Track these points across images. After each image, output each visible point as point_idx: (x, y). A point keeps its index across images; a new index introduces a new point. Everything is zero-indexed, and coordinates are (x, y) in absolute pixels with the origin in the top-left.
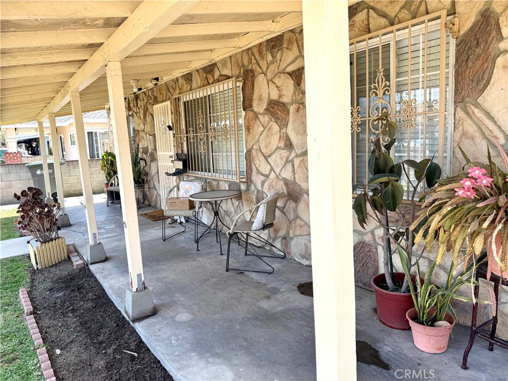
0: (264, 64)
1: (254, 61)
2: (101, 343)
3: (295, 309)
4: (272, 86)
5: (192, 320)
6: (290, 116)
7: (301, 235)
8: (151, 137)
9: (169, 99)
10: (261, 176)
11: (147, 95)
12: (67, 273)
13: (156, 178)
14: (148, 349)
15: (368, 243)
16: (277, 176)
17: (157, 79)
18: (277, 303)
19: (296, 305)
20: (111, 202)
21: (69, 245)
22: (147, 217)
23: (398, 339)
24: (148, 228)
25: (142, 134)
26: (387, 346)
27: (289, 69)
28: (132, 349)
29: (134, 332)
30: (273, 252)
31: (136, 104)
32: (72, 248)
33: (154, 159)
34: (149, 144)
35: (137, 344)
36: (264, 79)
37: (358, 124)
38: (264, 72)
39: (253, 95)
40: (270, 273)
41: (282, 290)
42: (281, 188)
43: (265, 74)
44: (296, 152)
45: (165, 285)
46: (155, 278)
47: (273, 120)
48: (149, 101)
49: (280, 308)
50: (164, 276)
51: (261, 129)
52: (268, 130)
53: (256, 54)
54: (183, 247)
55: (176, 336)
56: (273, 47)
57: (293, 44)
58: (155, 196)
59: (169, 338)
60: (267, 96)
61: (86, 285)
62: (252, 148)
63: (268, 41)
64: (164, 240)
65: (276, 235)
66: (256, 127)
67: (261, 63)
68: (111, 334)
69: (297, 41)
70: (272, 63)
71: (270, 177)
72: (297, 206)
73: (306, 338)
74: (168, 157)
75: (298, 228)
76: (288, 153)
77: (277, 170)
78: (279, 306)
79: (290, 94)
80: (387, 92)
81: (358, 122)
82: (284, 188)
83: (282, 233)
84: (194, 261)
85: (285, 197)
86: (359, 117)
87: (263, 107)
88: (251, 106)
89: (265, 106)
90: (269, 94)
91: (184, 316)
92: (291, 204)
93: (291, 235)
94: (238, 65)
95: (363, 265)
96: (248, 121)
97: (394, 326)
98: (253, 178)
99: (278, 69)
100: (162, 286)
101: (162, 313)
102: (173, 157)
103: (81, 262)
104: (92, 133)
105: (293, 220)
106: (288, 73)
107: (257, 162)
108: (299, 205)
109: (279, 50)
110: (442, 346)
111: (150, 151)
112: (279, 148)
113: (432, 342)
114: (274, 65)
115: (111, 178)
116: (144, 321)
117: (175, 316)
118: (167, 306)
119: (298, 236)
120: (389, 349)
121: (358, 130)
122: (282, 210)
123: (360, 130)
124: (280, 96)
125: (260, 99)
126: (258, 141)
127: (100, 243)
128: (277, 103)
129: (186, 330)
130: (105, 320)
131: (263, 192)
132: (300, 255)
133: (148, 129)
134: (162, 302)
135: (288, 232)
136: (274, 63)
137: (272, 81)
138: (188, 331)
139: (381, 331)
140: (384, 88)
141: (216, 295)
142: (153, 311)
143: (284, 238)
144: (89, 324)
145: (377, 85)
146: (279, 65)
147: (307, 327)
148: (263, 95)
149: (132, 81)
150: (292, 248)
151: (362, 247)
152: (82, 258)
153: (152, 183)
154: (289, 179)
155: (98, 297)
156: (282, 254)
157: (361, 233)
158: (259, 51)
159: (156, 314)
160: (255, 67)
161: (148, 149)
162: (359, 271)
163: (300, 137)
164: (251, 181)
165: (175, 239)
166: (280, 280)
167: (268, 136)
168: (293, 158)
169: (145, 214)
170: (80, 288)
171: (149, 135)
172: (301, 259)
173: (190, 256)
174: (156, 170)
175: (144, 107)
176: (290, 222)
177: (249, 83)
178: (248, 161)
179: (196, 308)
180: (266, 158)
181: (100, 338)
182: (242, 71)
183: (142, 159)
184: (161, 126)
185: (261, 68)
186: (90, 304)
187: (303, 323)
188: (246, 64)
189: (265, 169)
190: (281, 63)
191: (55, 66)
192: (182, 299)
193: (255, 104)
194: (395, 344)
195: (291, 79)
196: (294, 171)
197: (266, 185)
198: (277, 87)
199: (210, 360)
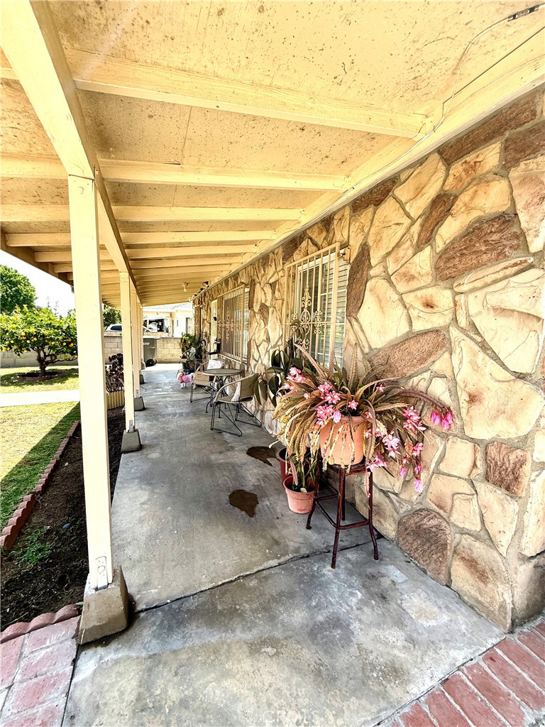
0: (260, 275)
1: (256, 274)
3: (231, 463)
4: (263, 293)
5: (157, 458)
6: (269, 317)
7: (271, 411)
8: (209, 325)
9: (218, 298)
10: (254, 361)
16: (262, 362)
17: (207, 283)
19: (235, 461)
25: (205, 322)
26: (269, 500)
27: (271, 281)
31: (204, 300)
33: (209, 341)
34: (208, 330)
36: (259, 287)
38: (260, 282)
39: (254, 298)
40: (239, 436)
41: (236, 449)
42: (263, 371)
43: (260, 284)
44: (271, 345)
45: (164, 432)
47: (262, 318)
48: (210, 298)
51: (256, 324)
52: (259, 326)
55: (138, 467)
57: (273, 262)
59: (132, 468)
62: (251, 339)
63: (262, 258)
66: (254, 322)
69: (275, 260)
70: (263, 275)
71: (258, 362)
73: (218, 484)
76: (268, 345)
77: (262, 358)
79: (270, 300)
83: (261, 407)
84: (197, 419)
87: (258, 308)
88: (253, 307)
90: (261, 299)
91: (155, 455)
94: (249, 275)
96: (251, 317)
98: (250, 362)
99: (266, 280)
100: (161, 433)
101: (144, 450)
102: (215, 340)
106: (270, 284)
107: (253, 350)
109: (266, 266)
110: (303, 508)
112: (264, 340)
114: (264, 277)
115: (184, 352)
116: (130, 453)
117: (150, 454)
118: (151, 446)
120: (268, 503)
124: (266, 301)
125: (257, 302)
126: (254, 333)
127: (141, 397)
128: (264, 306)
129: (148, 464)
132: (268, 426)
134: (151, 443)
137: (263, 289)
139: (277, 490)
142: (139, 448)
146: (266, 278)
147: (227, 477)
148: (259, 299)
149: (183, 284)
156: (260, 423)
158: (258, 267)
159: (139, 451)
160: (256, 277)
161: (207, 334)
163: (273, 333)
166: (241, 442)
167: (259, 330)
168: (270, 349)
171: (208, 323)
172: (268, 429)
174: (210, 349)
175: (208, 302)
177: (253, 290)
178: (249, 348)
179: (168, 451)
180: (257, 347)
182: (250, 280)
183: (203, 340)
185: (258, 279)
187: (227, 474)
188: (252, 275)
189: (257, 356)
190: (267, 276)
192: (165, 443)
193: (254, 305)
194: (276, 500)
195: (271, 289)
198: (265, 293)
199: (143, 486)
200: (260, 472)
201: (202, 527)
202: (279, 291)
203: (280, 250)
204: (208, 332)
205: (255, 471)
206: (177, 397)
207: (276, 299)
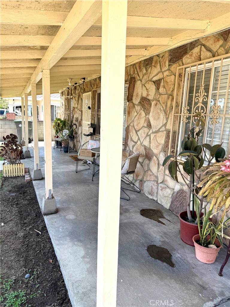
0: (141, 74)
1: (136, 72)
2: (25, 224)
3: (134, 223)
4: (144, 88)
5: (74, 219)
6: (151, 108)
7: (150, 181)
8: (80, 112)
9: (91, 91)
10: (132, 142)
11: (81, 87)
12: (20, 184)
13: (80, 136)
14: (47, 231)
15: (185, 191)
16: (141, 144)
17: (84, 79)
18: (125, 218)
19: (135, 221)
20: (57, 146)
21: (26, 168)
22: (72, 157)
23: (187, 251)
24: (71, 164)
25: (76, 110)
26: (178, 253)
27: (154, 79)
28: (40, 230)
29: (43, 221)
30: (134, 188)
31: (74, 92)
32: (27, 170)
33: (80, 125)
34: (79, 116)
35: (42, 228)
36: (140, 83)
37: (186, 118)
38: (141, 79)
39: (133, 93)
40: (128, 200)
41: (131, 211)
42: (142, 151)
43: (141, 81)
44: (152, 130)
45: (68, 198)
46: (64, 193)
47: (143, 109)
48: (81, 91)
49: (126, 221)
50: (69, 192)
51: (136, 114)
52: (139, 115)
53: (138, 68)
54: (85, 178)
55: (63, 227)
56: (147, 65)
57: (157, 64)
58: (79, 146)
59: (58, 227)
60: (141, 94)
61: (28, 191)
62: (130, 125)
63: (145, 60)
64: (77, 172)
65: (137, 178)
66: (133, 112)
67: (140, 74)
68: (32, 220)
69: (160, 62)
70: (145, 74)
71: (137, 144)
72: (150, 163)
73: (133, 240)
74: (87, 125)
75: (149, 176)
76: (148, 130)
77: (142, 140)
78: (125, 219)
79: (153, 95)
80: (204, 99)
81: (187, 116)
82: (144, 151)
83: (140, 178)
84: (88, 186)
85: (144, 156)
86: (187, 113)
87: (138, 101)
88: (132, 99)
89: (139, 100)
90: (142, 93)
91: (71, 216)
92: (147, 161)
93: (145, 180)
94: (128, 74)
95: (181, 204)
96: (129, 108)
97: (187, 243)
98: (128, 143)
99: (148, 78)
100: (66, 198)
101: (61, 213)
102: (90, 125)
103: (29, 178)
104: (53, 106)
105: (146, 171)
106: (153, 82)
107: (131, 134)
108: (151, 162)
109: (150, 67)
110: (211, 260)
111: (79, 120)
112: (144, 127)
113: (204, 256)
114: (146, 76)
115: (58, 133)
116: (50, 216)
117: (67, 216)
118: (64, 209)
119: (148, 181)
120: (179, 255)
121: (186, 121)
122: (141, 164)
123: (187, 121)
124: (148, 95)
125: (137, 96)
126: (133, 121)
127: (40, 169)
128: (145, 99)
129: (69, 224)
130: (31, 212)
131: (133, 152)
132: (148, 192)
133: (79, 107)
134: (63, 207)
135: (143, 178)
136: (146, 75)
137: (144, 86)
138: (70, 225)
139: (179, 244)
140: (203, 96)
141: (93, 207)
142: (56, 211)
143: (141, 181)
144: (23, 213)
145: (199, 94)
146: (149, 76)
147: (137, 234)
148: (139, 94)
149: (68, 79)
150: (144, 187)
151: (181, 193)
152: (30, 176)
153: (79, 139)
154: (147, 146)
155: (32, 199)
156: (139, 190)
157: (182, 184)
158: (139, 66)
159: (57, 213)
160: (136, 76)
161: (78, 119)
162: (178, 207)
163: (155, 122)
164: (127, 145)
165: (83, 173)
166: (132, 205)
167: (139, 118)
168: (151, 134)
169: (72, 156)
170: (25, 192)
171: (80, 111)
172: (148, 195)
173: (87, 183)
174: (81, 131)
175: (79, 94)
176: (145, 172)
177: (132, 85)
178: (127, 132)
179: (79, 213)
180: (136, 132)
181: (25, 221)
182: (129, 77)
183: (75, 124)
184: (85, 106)
185: (139, 77)
186: (26, 202)
187: (135, 232)
188: (132, 74)
189: (135, 138)
190: (150, 75)
191: (21, 69)
192: (74, 207)
193: (134, 98)
194: (184, 253)
195: (154, 85)
196: (150, 142)
197: (135, 148)
198: (147, 89)
199: (76, 243)
200: (159, 230)
201: (140, 276)
202: (164, 87)
203: (167, 55)
204: (79, 118)
205: (155, 229)
206: (63, 169)
207: (160, 94)
